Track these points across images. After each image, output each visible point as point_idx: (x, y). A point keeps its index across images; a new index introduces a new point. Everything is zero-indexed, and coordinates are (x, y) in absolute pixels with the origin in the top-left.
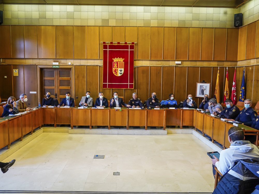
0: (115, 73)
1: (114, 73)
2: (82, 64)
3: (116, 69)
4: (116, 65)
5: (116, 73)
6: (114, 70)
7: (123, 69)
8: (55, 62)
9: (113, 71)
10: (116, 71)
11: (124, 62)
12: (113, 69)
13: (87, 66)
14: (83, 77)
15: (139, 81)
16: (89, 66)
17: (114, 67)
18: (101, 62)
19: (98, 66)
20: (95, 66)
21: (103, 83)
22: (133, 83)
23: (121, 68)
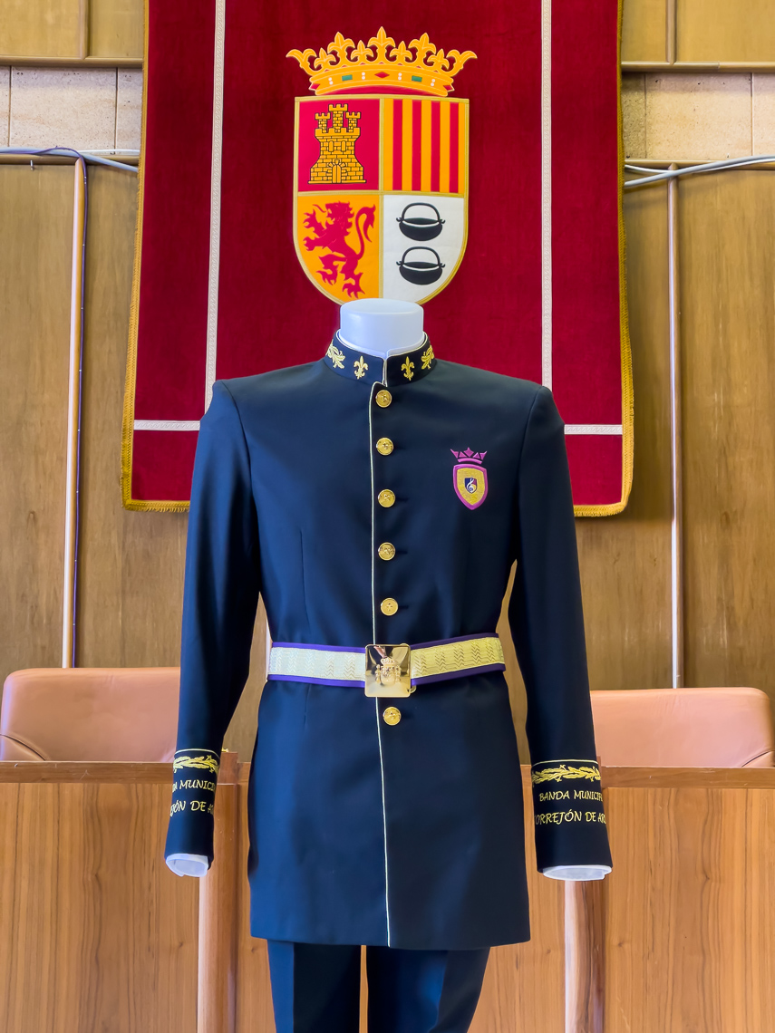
0: (327, 261)
1: (310, 262)
3: (340, 211)
4: (337, 142)
5: (352, 259)
6: (312, 221)
7: (453, 210)
9: (300, 232)
10: (352, 240)
11: (464, 104)
12: (303, 203)
15: (708, 397)
17: (317, 174)
18: (112, 104)
19: (73, 164)
20: (26, 163)
21: (140, 415)
22: (618, 421)
23: (416, 186)
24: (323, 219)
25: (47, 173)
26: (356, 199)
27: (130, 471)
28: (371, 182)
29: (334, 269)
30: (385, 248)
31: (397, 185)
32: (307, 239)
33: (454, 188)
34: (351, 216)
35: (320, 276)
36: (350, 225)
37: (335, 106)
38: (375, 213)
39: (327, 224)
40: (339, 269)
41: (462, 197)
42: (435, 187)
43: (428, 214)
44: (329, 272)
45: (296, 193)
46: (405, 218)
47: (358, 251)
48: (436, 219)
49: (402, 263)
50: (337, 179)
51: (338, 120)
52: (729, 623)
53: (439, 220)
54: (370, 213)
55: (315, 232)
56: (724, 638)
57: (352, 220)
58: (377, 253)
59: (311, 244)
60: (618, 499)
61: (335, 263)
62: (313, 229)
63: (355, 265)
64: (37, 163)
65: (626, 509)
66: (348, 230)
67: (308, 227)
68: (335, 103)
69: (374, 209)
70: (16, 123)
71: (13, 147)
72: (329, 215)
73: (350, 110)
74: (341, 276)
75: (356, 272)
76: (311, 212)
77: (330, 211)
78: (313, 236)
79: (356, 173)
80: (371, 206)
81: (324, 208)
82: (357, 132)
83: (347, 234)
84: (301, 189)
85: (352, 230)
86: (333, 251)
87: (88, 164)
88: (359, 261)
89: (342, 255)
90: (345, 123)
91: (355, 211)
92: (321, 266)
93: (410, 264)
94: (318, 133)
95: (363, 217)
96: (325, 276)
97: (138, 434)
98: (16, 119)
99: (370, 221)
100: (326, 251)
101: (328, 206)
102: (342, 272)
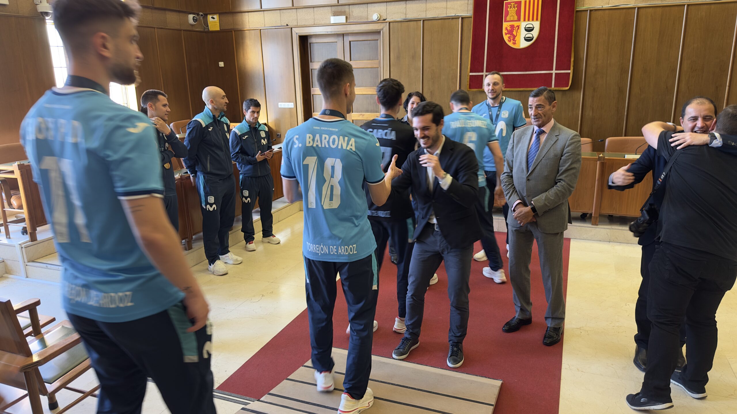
0: (509, 38)
1: (506, 38)
2: (410, 16)
3: (512, 26)
4: (512, 11)
5: (514, 37)
6: (506, 29)
7: (536, 25)
8: (335, 14)
9: (504, 31)
10: (514, 33)
11: (541, 0)
12: (505, 25)
13: (425, 22)
14: (414, 57)
15: (593, 63)
16: (430, 22)
17: (508, 18)
18: (467, 4)
19: (459, 18)
20: (450, 19)
21: (471, 72)
22: (570, 69)
23: (529, 20)
24: (509, 28)
25: (454, 20)
26: (516, 24)
27: (469, 83)
28: (519, 20)
29: (511, 39)
30: (521, 34)
31: (525, 20)
32: (505, 33)
33: (537, 20)
34: (514, 27)
35: (508, 41)
36: (514, 30)
37: (512, 3)
38: (520, 27)
39: (509, 30)
40: (512, 39)
41: (539, 21)
42: (533, 20)
43: (531, 26)
44: (510, 40)
45: (504, 23)
46: (526, 27)
47: (515, 35)
48: (533, 27)
49: (525, 37)
50: (512, 19)
51: (513, 6)
52: (592, 111)
53: (534, 27)
54: (518, 27)
55: (507, 31)
56: (591, 114)
57: (515, 28)
58: (520, 35)
59: (506, 34)
60: (568, 87)
61: (511, 38)
62: (506, 31)
63: (515, 38)
64: (452, 19)
65: (569, 89)
66: (514, 31)
67: (506, 30)
68: (512, 2)
69: (519, 26)
70: (448, 10)
71: (447, 16)
72: (510, 28)
73: (515, 4)
74: (512, 41)
75: (515, 40)
76: (506, 27)
77: (510, 27)
78: (506, 32)
79: (516, 18)
80: (519, 25)
81: (509, 26)
82: (516, 9)
83: (513, 31)
84: (504, 22)
85: (515, 31)
86: (511, 35)
87: (462, 18)
88: (516, 37)
89: (512, 36)
90: (514, 7)
91: (515, 26)
92: (508, 39)
93: (526, 37)
94: (509, 9)
95: (517, 28)
96: (509, 41)
97: (471, 76)
98: (448, 8)
99: (518, 28)
100: (509, 35)
101: (510, 25)
102: (512, 40)
